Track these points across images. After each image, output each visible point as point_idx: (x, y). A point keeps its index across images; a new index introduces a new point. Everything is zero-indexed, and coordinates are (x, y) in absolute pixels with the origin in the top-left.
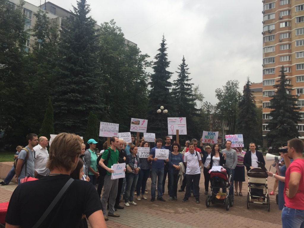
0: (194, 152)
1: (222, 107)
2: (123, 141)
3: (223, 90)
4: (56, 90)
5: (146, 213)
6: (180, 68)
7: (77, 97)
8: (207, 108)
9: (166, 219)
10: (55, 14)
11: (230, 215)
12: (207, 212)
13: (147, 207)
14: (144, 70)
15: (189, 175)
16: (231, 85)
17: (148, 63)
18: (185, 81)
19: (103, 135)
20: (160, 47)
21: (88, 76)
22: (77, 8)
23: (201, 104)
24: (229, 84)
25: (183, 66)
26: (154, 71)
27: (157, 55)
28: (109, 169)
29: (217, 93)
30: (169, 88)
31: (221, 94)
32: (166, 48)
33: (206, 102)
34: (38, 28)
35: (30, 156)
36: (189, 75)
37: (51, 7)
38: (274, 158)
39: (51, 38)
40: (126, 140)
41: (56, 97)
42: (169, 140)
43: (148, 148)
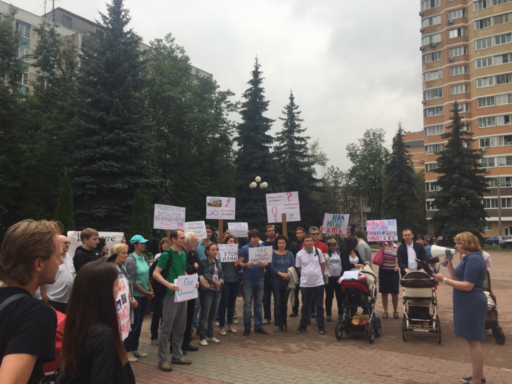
0: (313, 249)
1: (359, 175)
3: (359, 145)
4: (76, 156)
5: (235, 355)
6: (287, 112)
7: (113, 166)
8: (333, 176)
9: (270, 364)
10: (70, 28)
11: (376, 350)
12: (338, 347)
13: (238, 345)
14: (225, 116)
15: (306, 288)
16: (373, 137)
17: (232, 105)
18: (295, 134)
19: (160, 226)
20: (252, 78)
21: (131, 130)
22: (108, 16)
23: (323, 171)
24: (369, 136)
25: (291, 108)
26: (243, 118)
27: (247, 91)
28: (170, 285)
29: (349, 152)
30: (268, 145)
31: (356, 152)
32: (261, 79)
33: (332, 167)
34: (42, 52)
36: (302, 123)
37: (64, 16)
38: (445, 253)
39: (64, 69)
40: (197, 234)
41: (76, 169)
42: (272, 232)
43: (235, 244)
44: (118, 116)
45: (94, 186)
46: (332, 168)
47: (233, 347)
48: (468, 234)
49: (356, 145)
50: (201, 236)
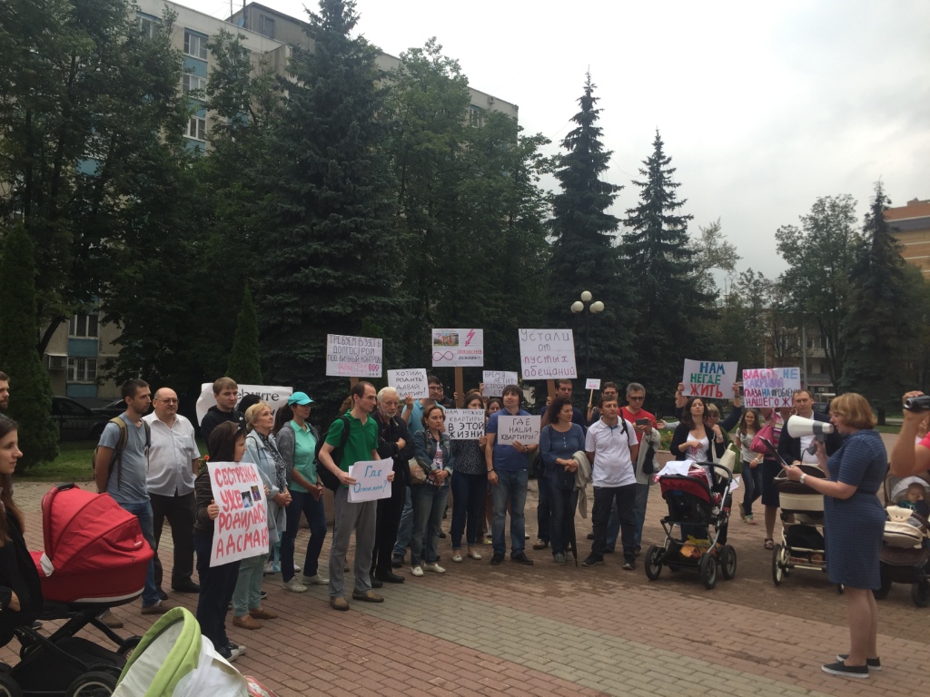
0: (617, 422)
1: (801, 287)
2: (395, 393)
3: (801, 228)
4: (269, 259)
5: (461, 593)
6: (648, 171)
7: (328, 276)
8: (751, 290)
9: (512, 610)
10: (272, 37)
11: (709, 600)
12: (643, 592)
13: (472, 578)
14: (533, 183)
15: (603, 488)
16: (830, 213)
17: (545, 160)
18: (663, 210)
19: (338, 370)
20: (579, 110)
21: (358, 214)
22: (320, 16)
23: (728, 279)
24: (824, 210)
25: (656, 165)
26: (562, 186)
27: (570, 135)
28: (343, 474)
29: (780, 242)
30: (608, 233)
31: (794, 242)
32: (597, 111)
33: (749, 271)
34: (219, 84)
35: (130, 440)
36: (677, 190)
37: (262, 16)
38: (811, 430)
39: (255, 111)
40: (412, 390)
41: (270, 281)
42: (567, 391)
43: (481, 410)
44: (337, 189)
45: (297, 309)
46: (748, 274)
47: (464, 581)
48: (853, 397)
49: (797, 228)
50: (418, 393)
